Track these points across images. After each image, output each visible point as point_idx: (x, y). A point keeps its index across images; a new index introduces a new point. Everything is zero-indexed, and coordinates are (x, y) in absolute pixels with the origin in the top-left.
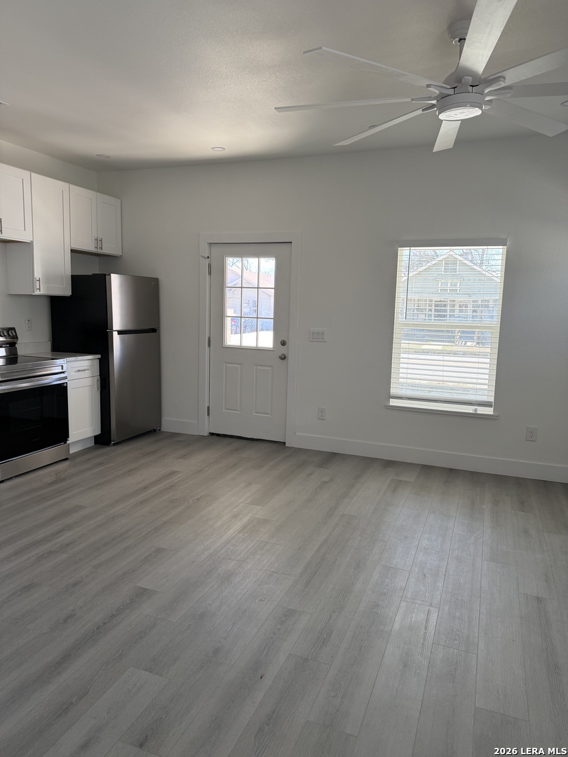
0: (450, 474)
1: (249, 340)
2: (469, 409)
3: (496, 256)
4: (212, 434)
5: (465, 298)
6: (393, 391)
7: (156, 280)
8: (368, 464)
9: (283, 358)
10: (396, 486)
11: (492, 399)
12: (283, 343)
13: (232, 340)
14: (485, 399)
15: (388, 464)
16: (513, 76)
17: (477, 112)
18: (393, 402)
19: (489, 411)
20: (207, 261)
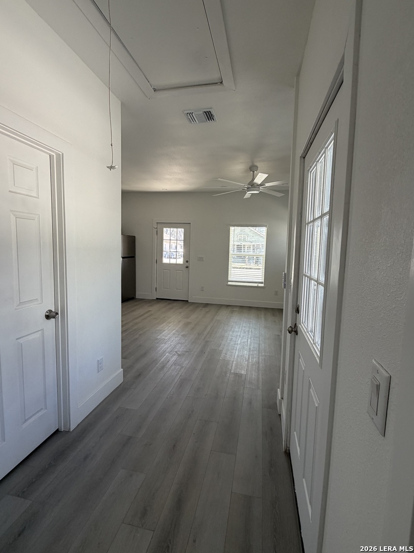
0: (250, 308)
1: (173, 261)
2: (256, 285)
3: (264, 230)
4: (157, 299)
5: (250, 244)
6: (229, 279)
7: (135, 237)
8: (220, 306)
9: (187, 267)
10: (232, 312)
11: (263, 281)
12: (187, 262)
13: (165, 260)
14: (261, 281)
15: (228, 306)
16: (267, 185)
17: (258, 192)
18: (229, 283)
19: (262, 285)
20: (156, 230)
